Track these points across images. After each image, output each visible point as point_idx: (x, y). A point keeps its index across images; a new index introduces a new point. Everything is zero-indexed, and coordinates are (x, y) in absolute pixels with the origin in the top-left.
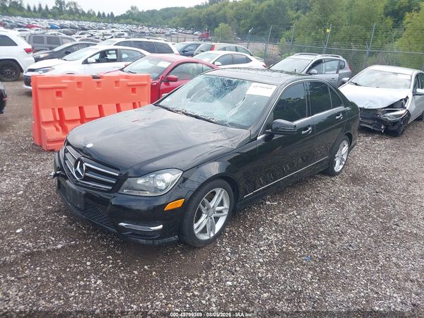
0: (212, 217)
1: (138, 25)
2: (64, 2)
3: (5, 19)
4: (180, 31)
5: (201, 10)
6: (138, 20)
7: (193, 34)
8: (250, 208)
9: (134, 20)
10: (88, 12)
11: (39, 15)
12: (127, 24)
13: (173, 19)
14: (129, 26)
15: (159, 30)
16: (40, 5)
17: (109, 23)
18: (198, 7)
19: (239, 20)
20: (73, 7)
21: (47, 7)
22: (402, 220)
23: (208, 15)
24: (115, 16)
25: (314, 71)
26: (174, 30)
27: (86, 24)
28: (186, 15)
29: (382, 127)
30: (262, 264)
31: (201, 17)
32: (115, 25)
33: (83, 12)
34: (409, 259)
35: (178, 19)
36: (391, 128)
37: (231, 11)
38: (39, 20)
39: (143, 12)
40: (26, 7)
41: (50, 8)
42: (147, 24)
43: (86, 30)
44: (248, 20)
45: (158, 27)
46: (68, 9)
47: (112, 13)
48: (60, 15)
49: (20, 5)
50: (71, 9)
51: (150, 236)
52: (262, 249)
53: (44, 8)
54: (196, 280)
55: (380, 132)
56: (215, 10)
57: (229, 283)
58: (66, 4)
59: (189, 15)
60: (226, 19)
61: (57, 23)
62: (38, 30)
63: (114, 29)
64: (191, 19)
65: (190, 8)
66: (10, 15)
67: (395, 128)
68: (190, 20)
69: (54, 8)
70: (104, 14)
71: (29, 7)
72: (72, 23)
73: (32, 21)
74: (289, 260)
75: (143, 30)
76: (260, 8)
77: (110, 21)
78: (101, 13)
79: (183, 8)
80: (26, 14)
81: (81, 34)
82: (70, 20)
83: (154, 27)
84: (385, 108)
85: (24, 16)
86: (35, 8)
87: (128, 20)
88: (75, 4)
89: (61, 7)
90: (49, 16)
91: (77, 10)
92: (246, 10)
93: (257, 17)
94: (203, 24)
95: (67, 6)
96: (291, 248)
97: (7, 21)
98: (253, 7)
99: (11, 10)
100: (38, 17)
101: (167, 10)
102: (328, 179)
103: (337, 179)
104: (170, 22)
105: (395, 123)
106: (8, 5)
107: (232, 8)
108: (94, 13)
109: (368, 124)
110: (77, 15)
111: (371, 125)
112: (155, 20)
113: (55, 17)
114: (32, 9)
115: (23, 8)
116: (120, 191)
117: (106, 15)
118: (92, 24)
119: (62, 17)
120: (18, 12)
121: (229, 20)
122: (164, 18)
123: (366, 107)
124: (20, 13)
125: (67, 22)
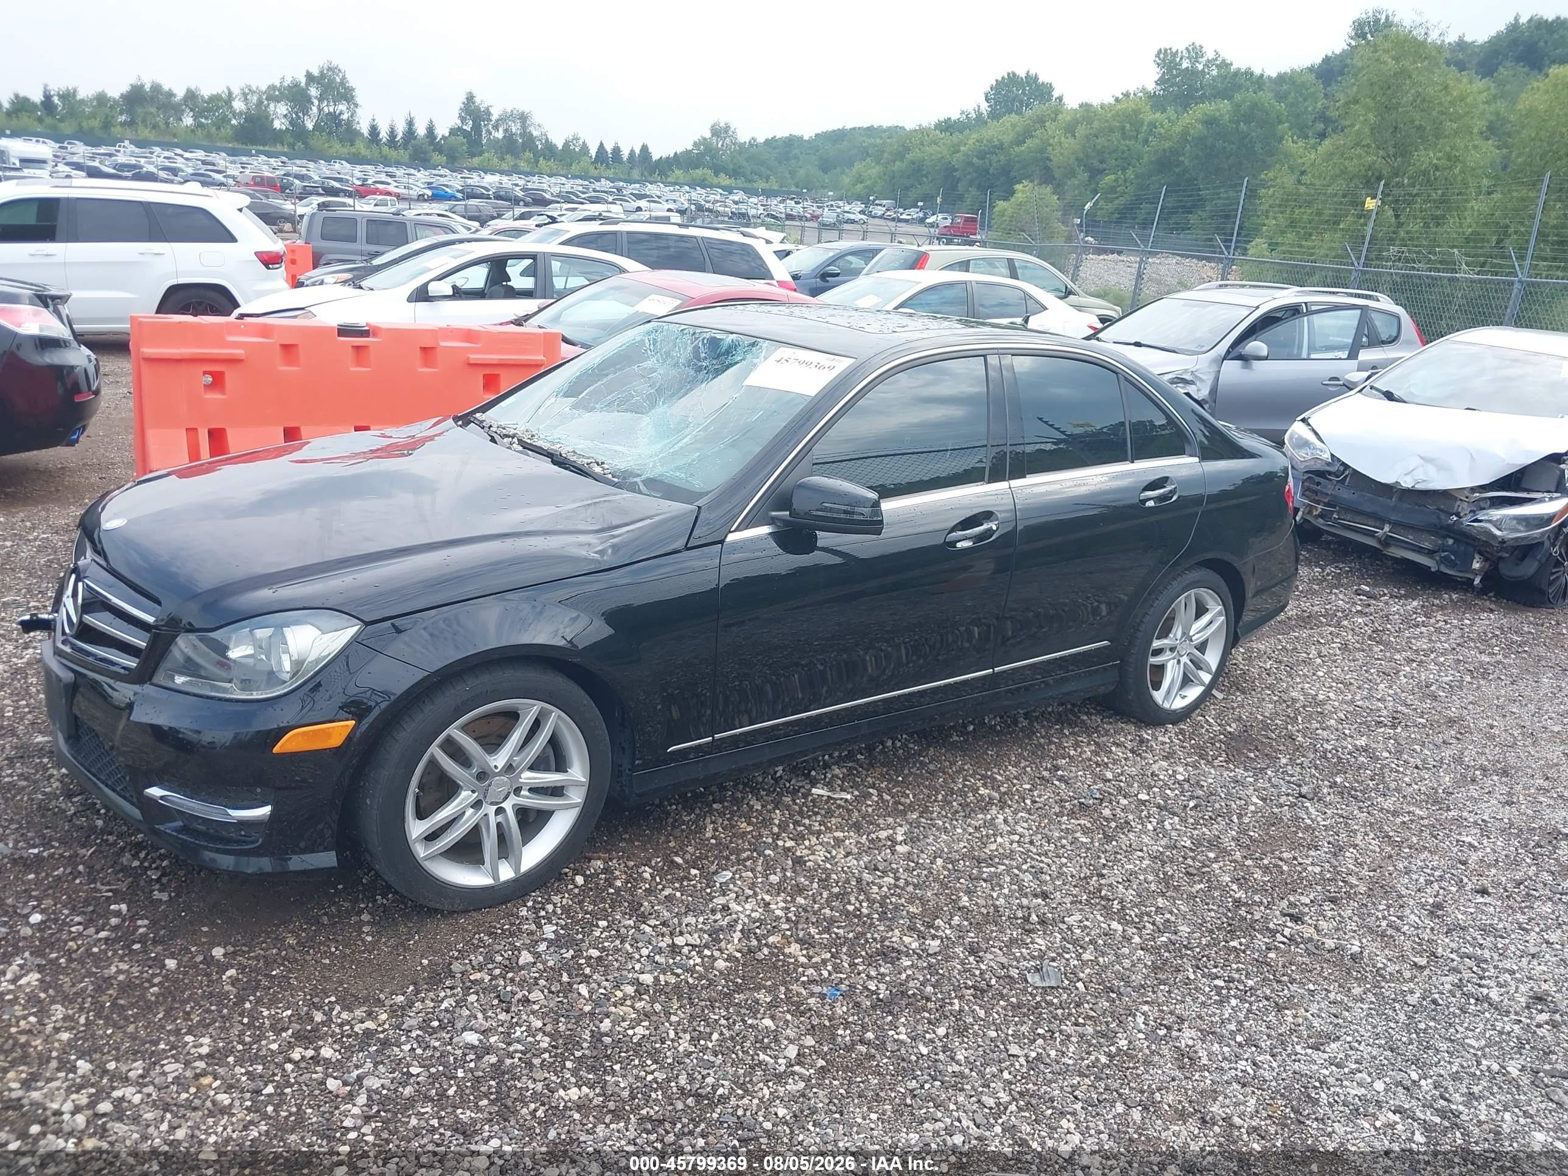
0: (507, 806)
1: (729, 190)
2: (488, 113)
3: (295, 169)
4: (879, 211)
5: (956, 137)
6: (735, 173)
7: (922, 221)
8: (736, 801)
9: (717, 170)
10: (566, 144)
11: (404, 155)
12: (693, 185)
13: (858, 166)
14: (699, 194)
15: (798, 209)
16: (410, 123)
17: (631, 182)
18: (947, 126)
19: (1095, 173)
20: (515, 128)
21: (431, 130)
22: (1333, 900)
23: (982, 155)
24: (655, 157)
25: (1256, 346)
26: (858, 206)
27: (550, 185)
28: (900, 156)
29: (1476, 565)
30: (641, 989)
31: (957, 159)
32: (652, 189)
33: (550, 147)
34: (1251, 1042)
35: (875, 171)
36: (1511, 571)
37: (1069, 143)
38: (400, 172)
39: (753, 143)
40: (364, 129)
41: (442, 131)
42: (761, 185)
43: (545, 203)
44: (1130, 173)
45: (798, 198)
46: (499, 135)
47: (645, 149)
48: (472, 155)
49: (349, 123)
50: (509, 137)
51: (229, 841)
52: (680, 941)
53: (421, 131)
54: (359, 1013)
55: (1465, 586)
56: (1007, 139)
57: (472, 1038)
58: (494, 118)
59: (914, 155)
60: (1047, 169)
61: (453, 181)
62: (384, 204)
63: (643, 203)
64: (919, 169)
65: (922, 131)
66: (314, 155)
67: (1529, 568)
68: (917, 171)
69: (454, 132)
70: (617, 150)
71: (374, 130)
72: (506, 181)
73: (374, 174)
74: (758, 988)
75: (743, 208)
76: (1178, 129)
77: (636, 174)
78: (609, 148)
79: (894, 131)
80: (364, 152)
81: (523, 217)
82: (502, 173)
83: (784, 194)
84: (1483, 488)
85: (355, 160)
86: (392, 133)
87: (699, 172)
88: (523, 118)
89: (477, 128)
90: (437, 158)
91: (529, 141)
92: (1124, 136)
93: (1165, 163)
94: (961, 187)
95: (496, 127)
96: (794, 948)
97: (297, 177)
98: (1153, 125)
99: (318, 142)
100: (398, 164)
101: (838, 136)
102: (1127, 734)
103: (1164, 737)
104: (846, 180)
105: (1524, 550)
106: (310, 125)
107: (1070, 129)
108: (585, 148)
109: (1420, 550)
110: (528, 155)
111: (1430, 553)
112: (793, 173)
113: (453, 162)
114: (384, 135)
115: (358, 133)
116: (160, 678)
117: (625, 153)
118: (569, 185)
119: (476, 161)
120: (337, 147)
121: (1057, 174)
122: (826, 166)
123: (1407, 483)
124: (344, 151)
125: (491, 180)
